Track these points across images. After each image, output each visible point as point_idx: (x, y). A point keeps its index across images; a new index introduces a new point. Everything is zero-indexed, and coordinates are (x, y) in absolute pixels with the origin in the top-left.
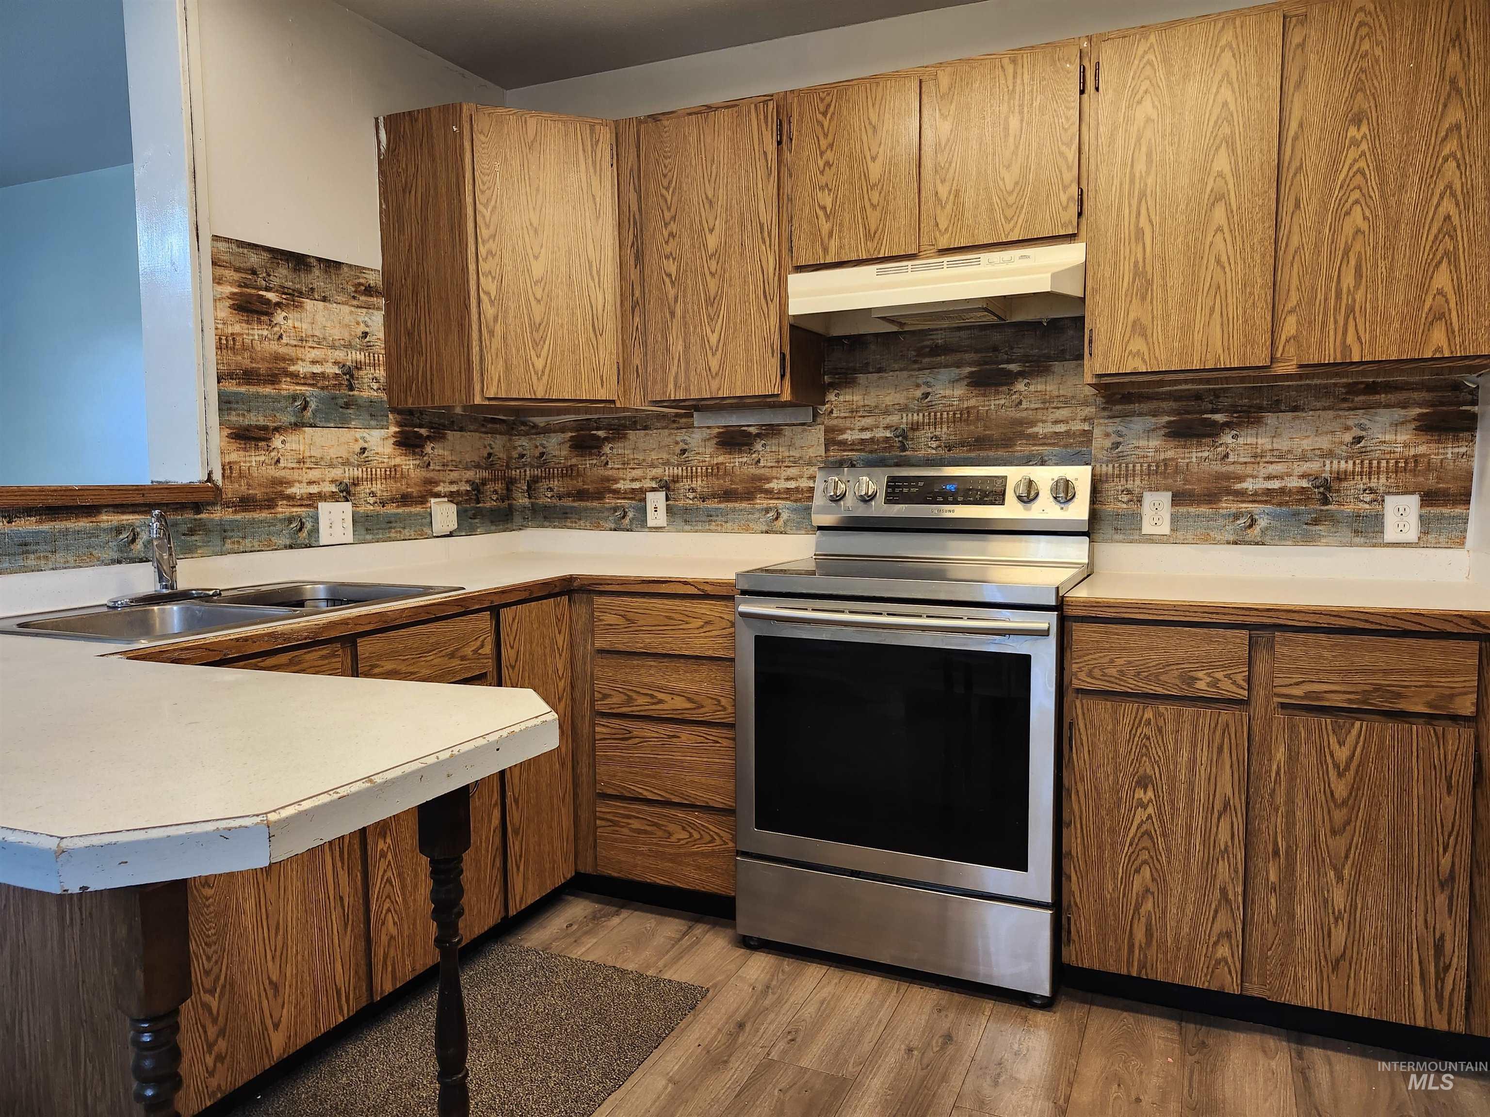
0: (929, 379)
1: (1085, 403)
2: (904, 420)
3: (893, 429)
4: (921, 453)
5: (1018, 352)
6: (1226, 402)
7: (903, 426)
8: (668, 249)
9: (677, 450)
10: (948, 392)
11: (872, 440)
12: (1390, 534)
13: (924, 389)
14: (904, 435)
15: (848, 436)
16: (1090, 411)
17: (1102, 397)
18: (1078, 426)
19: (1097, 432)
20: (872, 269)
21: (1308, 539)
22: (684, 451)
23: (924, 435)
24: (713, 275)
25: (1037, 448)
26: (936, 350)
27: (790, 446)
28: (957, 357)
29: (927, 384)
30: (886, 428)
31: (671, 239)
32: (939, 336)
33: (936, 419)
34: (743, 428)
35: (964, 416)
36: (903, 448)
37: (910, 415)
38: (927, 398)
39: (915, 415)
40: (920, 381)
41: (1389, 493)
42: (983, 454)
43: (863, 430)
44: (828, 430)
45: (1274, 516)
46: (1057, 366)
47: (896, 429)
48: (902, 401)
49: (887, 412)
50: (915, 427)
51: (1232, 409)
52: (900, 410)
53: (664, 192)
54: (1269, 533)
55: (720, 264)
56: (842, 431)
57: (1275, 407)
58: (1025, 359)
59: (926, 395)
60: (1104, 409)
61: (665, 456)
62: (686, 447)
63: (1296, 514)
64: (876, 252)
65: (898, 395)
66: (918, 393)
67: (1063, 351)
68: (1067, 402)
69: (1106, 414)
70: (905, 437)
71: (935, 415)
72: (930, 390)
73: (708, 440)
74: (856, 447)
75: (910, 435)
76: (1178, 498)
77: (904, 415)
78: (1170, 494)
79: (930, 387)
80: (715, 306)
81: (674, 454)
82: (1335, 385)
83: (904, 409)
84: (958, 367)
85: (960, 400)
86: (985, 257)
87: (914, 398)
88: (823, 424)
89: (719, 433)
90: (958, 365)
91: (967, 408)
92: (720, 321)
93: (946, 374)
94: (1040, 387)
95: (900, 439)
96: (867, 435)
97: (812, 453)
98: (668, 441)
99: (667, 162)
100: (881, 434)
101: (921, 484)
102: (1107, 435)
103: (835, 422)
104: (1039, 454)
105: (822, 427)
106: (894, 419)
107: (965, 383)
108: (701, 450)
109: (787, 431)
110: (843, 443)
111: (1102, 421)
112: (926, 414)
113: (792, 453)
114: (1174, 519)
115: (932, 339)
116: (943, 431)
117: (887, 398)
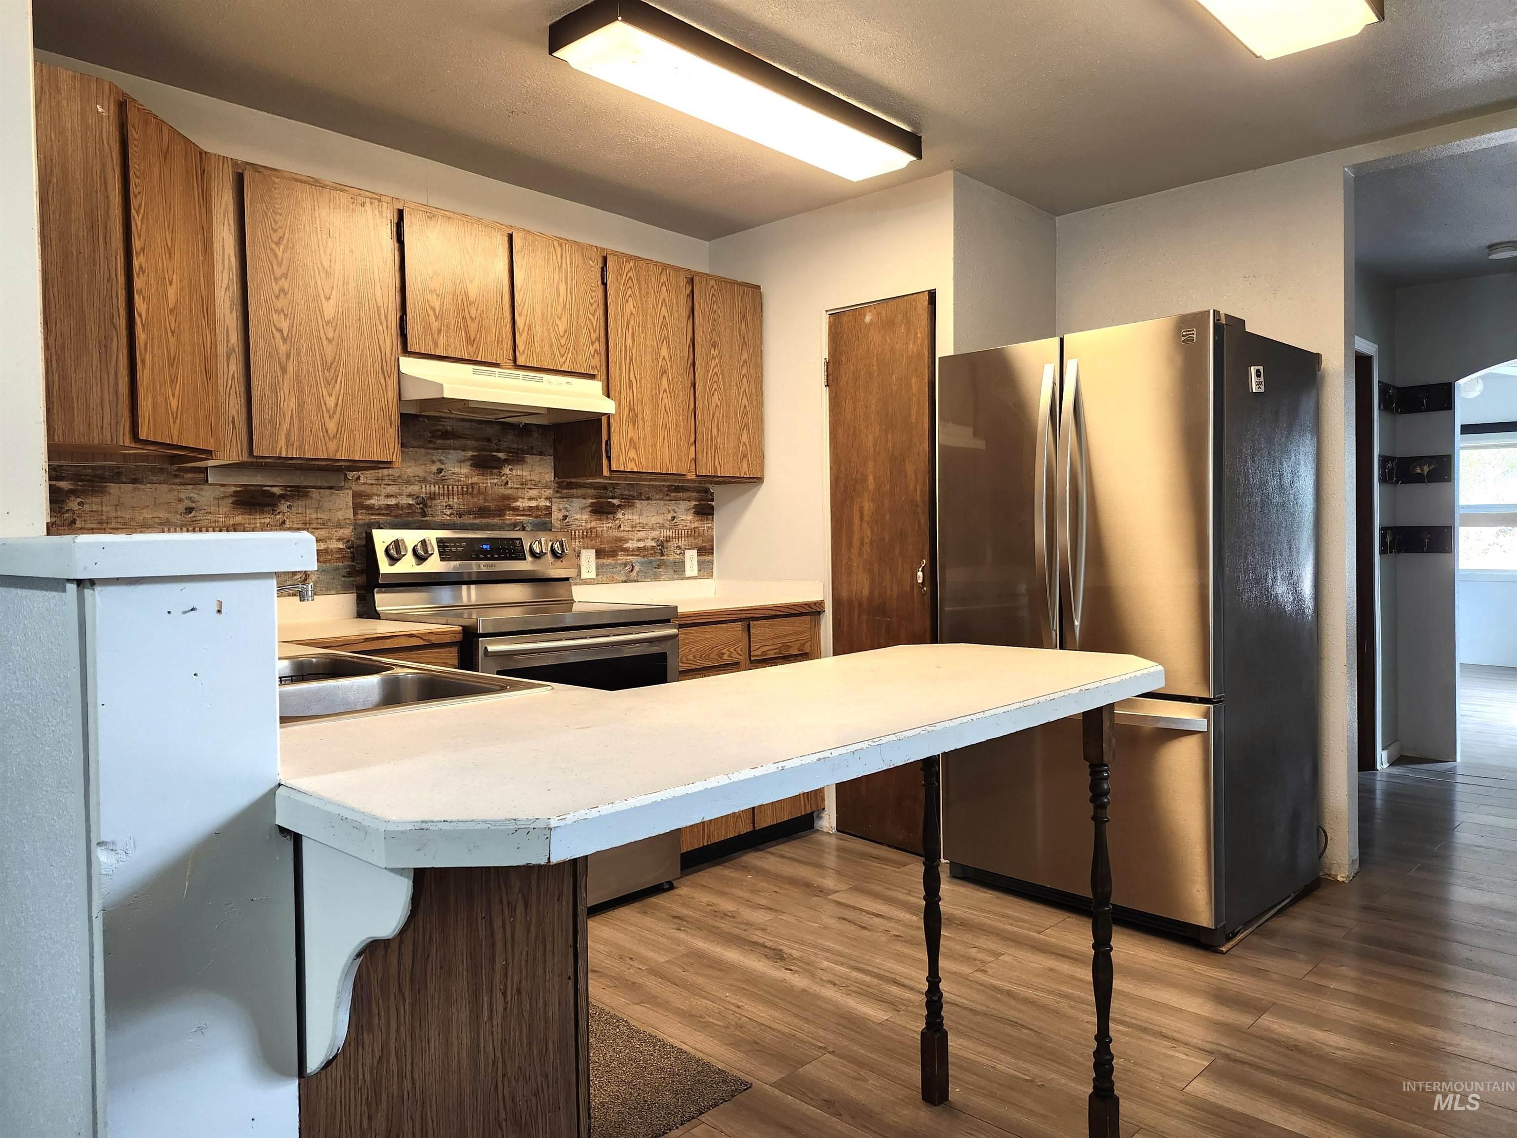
0: (442, 458)
1: (547, 487)
2: (424, 490)
3: (415, 497)
4: (438, 519)
5: (504, 445)
6: (618, 492)
7: (423, 495)
8: (279, 304)
9: (181, 507)
10: (457, 470)
11: (397, 505)
12: (688, 573)
13: (439, 465)
14: (424, 503)
15: (373, 501)
16: (549, 492)
17: (556, 483)
18: (544, 503)
19: (554, 508)
20: (470, 368)
21: (656, 578)
22: (189, 510)
23: (441, 503)
24: (330, 341)
25: (519, 518)
26: (446, 435)
27: (317, 509)
28: (462, 442)
29: (440, 461)
30: (409, 496)
31: (282, 295)
32: (448, 424)
33: (448, 491)
34: (265, 488)
35: (469, 491)
36: (424, 514)
37: (428, 486)
38: (441, 473)
39: (432, 486)
40: (434, 458)
41: (686, 549)
42: (485, 521)
43: (388, 496)
44: (356, 495)
45: (642, 564)
46: (529, 458)
47: (417, 497)
48: (421, 474)
49: (408, 482)
50: (433, 497)
51: (621, 497)
52: (419, 482)
53: (274, 246)
54: (640, 574)
55: (337, 331)
56: (369, 496)
57: (639, 497)
58: (508, 451)
59: (440, 471)
60: (557, 492)
61: (163, 515)
62: (193, 505)
63: (651, 562)
64: (475, 356)
65: (417, 468)
66: (434, 468)
67: (532, 448)
68: (536, 485)
69: (558, 495)
70: (425, 505)
71: (448, 488)
72: (443, 467)
73: (223, 498)
74: (383, 512)
75: (429, 503)
76: (599, 554)
77: (424, 486)
78: (594, 550)
79: (443, 464)
80: (332, 370)
81: (176, 512)
82: (663, 485)
83: (424, 481)
84: (463, 450)
85: (466, 477)
86: (546, 377)
87: (430, 472)
88: (351, 488)
89: (235, 492)
90: (464, 449)
91: (472, 484)
92: (338, 386)
93: (454, 455)
94: (519, 473)
95: (421, 506)
96: (392, 502)
97: (340, 515)
98: (171, 497)
99: (278, 218)
100: (405, 501)
101: (464, 544)
102: (560, 510)
103: (362, 488)
104: (522, 522)
105: (350, 492)
106: (414, 489)
107: (469, 464)
108: (212, 509)
109: (314, 493)
110: (370, 508)
111: (556, 500)
112: (441, 486)
113: (319, 516)
114: (598, 567)
115: (443, 425)
116: (454, 501)
117: (409, 470)
